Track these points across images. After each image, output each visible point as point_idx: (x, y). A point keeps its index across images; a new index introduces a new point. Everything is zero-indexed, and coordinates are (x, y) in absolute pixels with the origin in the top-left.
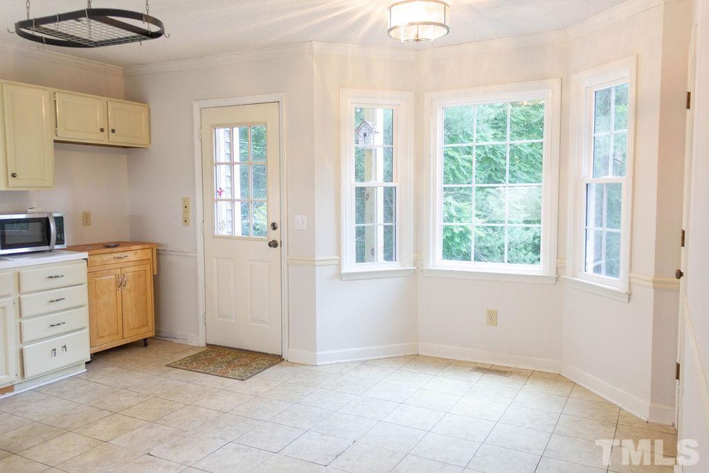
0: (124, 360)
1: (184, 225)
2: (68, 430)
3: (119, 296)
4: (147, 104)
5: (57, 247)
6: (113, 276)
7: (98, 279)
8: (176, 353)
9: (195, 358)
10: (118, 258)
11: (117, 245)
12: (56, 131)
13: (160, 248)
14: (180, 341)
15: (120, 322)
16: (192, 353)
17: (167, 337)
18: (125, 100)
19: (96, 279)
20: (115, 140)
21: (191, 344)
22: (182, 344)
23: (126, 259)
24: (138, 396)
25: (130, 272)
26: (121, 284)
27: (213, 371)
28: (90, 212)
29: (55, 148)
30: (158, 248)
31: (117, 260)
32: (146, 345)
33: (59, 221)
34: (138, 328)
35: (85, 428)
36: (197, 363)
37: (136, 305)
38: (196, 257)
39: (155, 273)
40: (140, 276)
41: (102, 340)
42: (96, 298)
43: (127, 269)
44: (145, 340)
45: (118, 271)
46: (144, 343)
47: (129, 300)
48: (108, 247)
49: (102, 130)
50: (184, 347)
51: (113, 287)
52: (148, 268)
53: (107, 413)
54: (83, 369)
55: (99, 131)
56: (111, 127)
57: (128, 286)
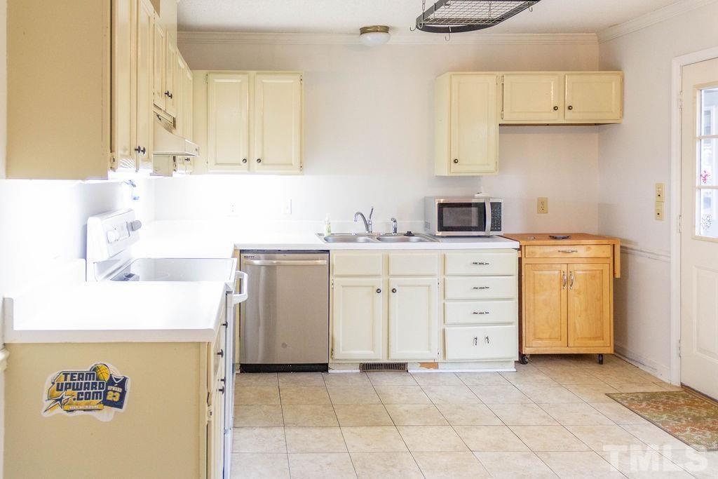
0: (564, 372)
1: (656, 219)
2: (450, 424)
3: (564, 296)
4: (620, 70)
5: (492, 233)
6: (557, 272)
7: (538, 272)
8: (631, 383)
9: (652, 398)
10: (565, 252)
11: (566, 237)
12: (502, 115)
13: (628, 246)
14: (648, 370)
15: (564, 326)
16: (654, 389)
17: (632, 360)
18: (600, 70)
19: (536, 272)
20: (570, 117)
21: (659, 377)
22: (649, 374)
23: (574, 254)
24: (544, 417)
25: (579, 270)
26: (566, 282)
27: (663, 423)
28: (547, 198)
29: (500, 132)
30: (624, 245)
31: (561, 255)
32: (601, 362)
33: (496, 207)
34: (590, 339)
35: (465, 428)
36: (649, 405)
37: (586, 310)
38: (670, 262)
39: (618, 276)
40: (593, 277)
41: (540, 342)
42: (534, 293)
43: (575, 267)
44: (601, 355)
45: (564, 268)
46: (600, 359)
47: (577, 302)
48: (555, 238)
49: (555, 108)
50: (648, 378)
51: (556, 284)
52: (607, 269)
53: (498, 422)
54: (511, 368)
55: (552, 110)
56: (567, 104)
57: (576, 285)
